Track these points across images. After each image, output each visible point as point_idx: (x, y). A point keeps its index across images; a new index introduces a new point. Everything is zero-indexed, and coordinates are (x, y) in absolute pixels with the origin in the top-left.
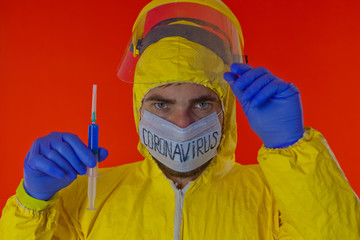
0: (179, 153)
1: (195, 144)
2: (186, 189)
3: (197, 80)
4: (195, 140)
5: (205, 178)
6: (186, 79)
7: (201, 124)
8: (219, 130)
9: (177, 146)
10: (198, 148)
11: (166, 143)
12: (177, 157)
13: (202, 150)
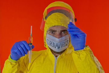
0: (57, 46)
1: (62, 43)
2: (58, 57)
3: (63, 25)
4: (62, 42)
5: (63, 54)
6: (60, 25)
7: (64, 38)
8: (69, 40)
9: (57, 44)
10: (63, 45)
11: (54, 43)
12: (57, 47)
13: (64, 45)
